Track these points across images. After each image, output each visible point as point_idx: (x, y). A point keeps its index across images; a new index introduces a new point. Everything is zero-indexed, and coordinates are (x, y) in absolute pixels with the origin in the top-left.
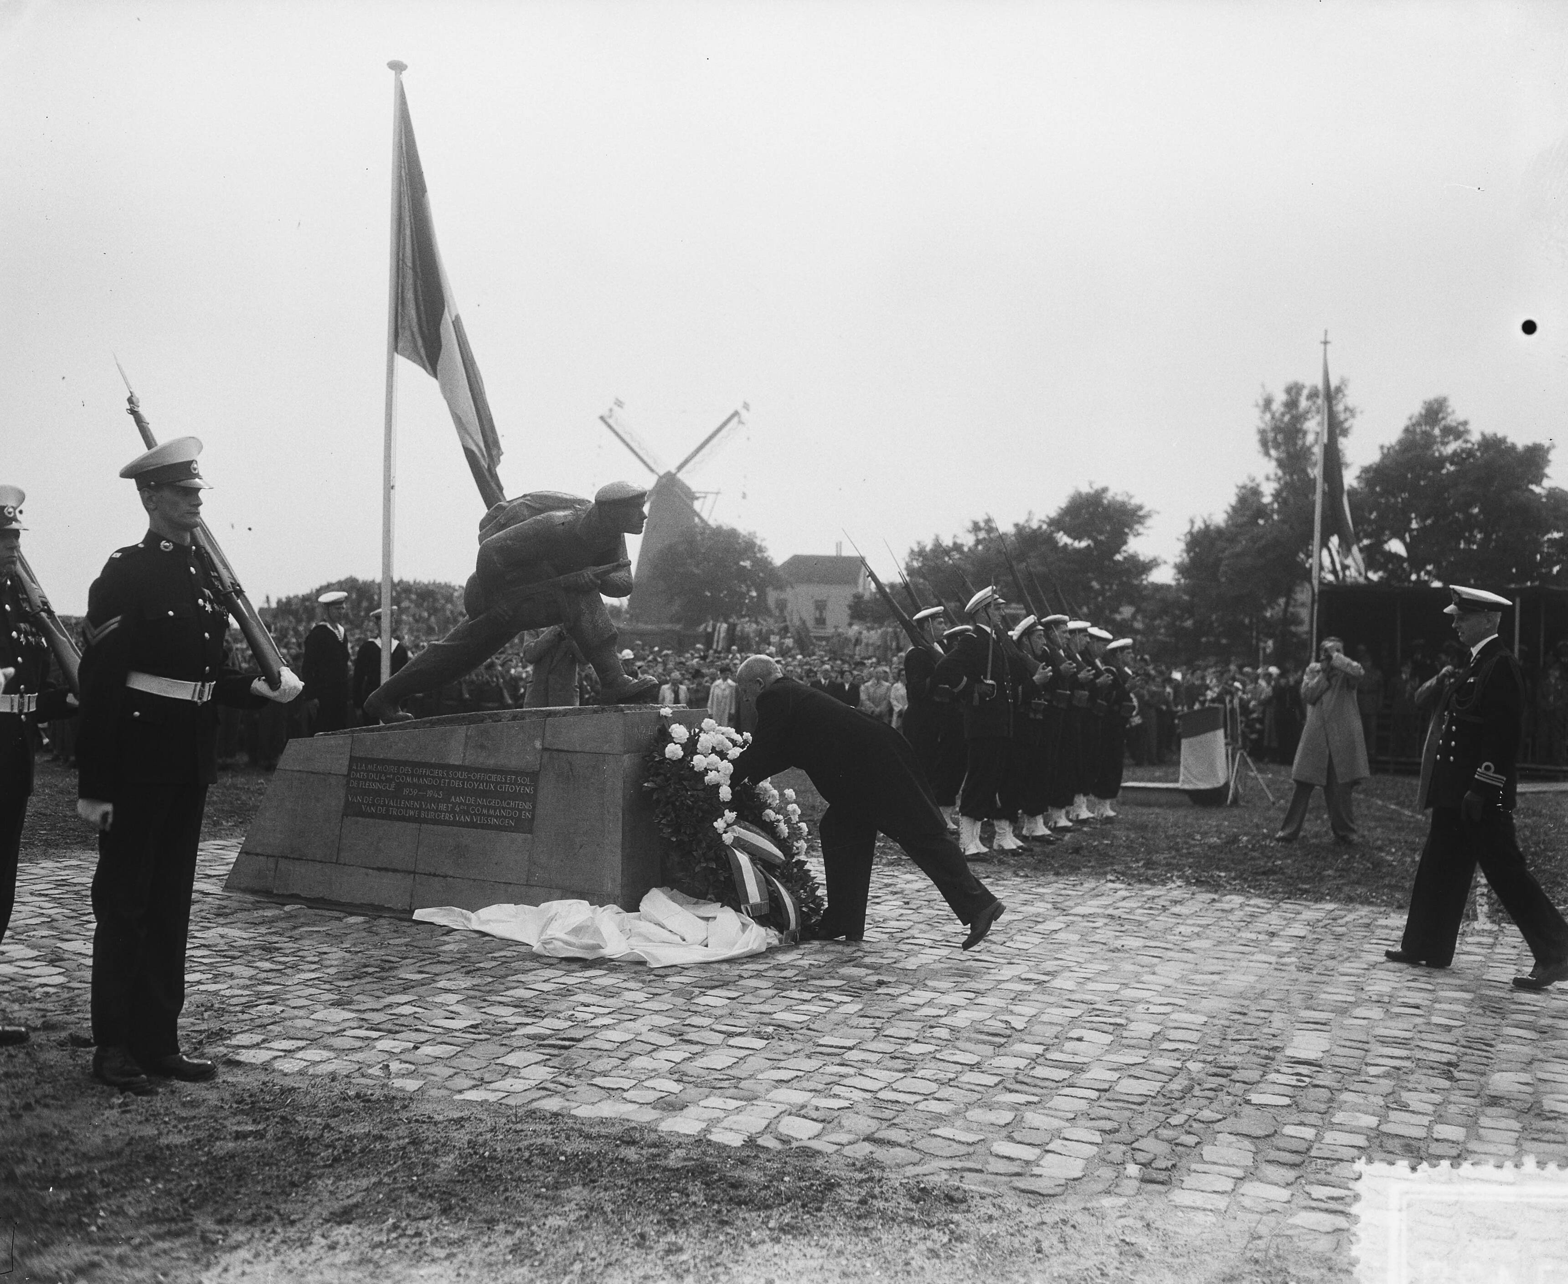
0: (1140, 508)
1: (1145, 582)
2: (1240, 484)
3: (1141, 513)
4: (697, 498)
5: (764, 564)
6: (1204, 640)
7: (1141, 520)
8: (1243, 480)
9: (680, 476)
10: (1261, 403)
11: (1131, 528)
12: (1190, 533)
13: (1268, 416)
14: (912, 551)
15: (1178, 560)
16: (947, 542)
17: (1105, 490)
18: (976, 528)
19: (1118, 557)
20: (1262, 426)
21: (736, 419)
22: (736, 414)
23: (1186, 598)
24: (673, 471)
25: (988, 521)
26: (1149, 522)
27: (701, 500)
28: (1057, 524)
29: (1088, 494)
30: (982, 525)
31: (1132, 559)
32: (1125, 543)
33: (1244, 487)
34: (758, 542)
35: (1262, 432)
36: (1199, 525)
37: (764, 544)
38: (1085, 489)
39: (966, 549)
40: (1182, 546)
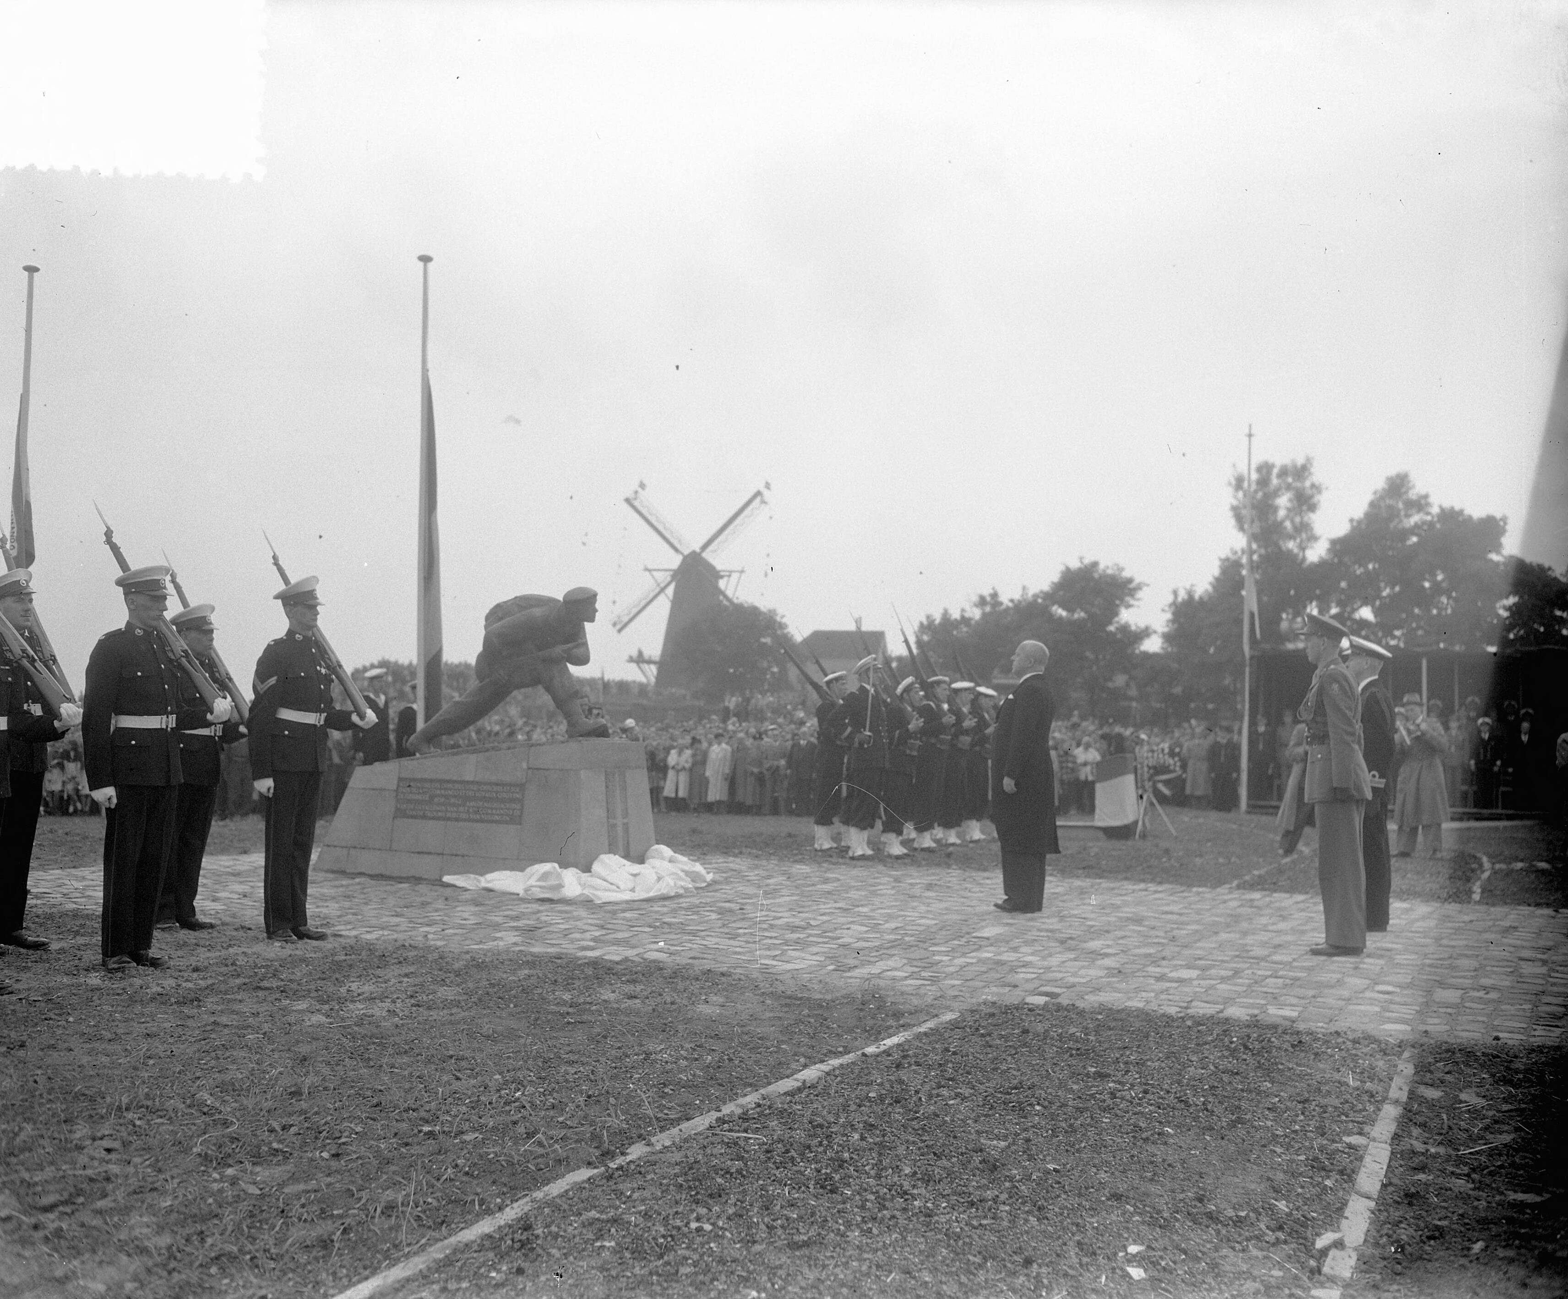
0: (1130, 581)
1: (1137, 651)
2: (1223, 556)
3: (1132, 586)
4: (722, 577)
5: (784, 640)
6: (1192, 705)
7: (1132, 592)
8: (1225, 553)
9: (704, 555)
10: (1234, 482)
11: (1122, 600)
12: (1174, 603)
13: (1240, 494)
14: (921, 624)
15: (1166, 630)
16: (956, 615)
17: (1095, 564)
18: (982, 602)
19: (1112, 628)
20: (1235, 503)
21: (758, 499)
22: (758, 494)
23: (1175, 666)
24: (698, 550)
25: (995, 595)
26: (1140, 594)
27: (725, 579)
28: (1051, 597)
29: (1080, 569)
30: (988, 599)
31: (1125, 629)
32: (1116, 614)
33: (1227, 559)
34: (778, 619)
35: (1235, 509)
36: (1182, 596)
37: (784, 620)
38: (1075, 564)
39: (973, 622)
40: (1169, 616)
